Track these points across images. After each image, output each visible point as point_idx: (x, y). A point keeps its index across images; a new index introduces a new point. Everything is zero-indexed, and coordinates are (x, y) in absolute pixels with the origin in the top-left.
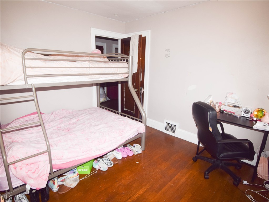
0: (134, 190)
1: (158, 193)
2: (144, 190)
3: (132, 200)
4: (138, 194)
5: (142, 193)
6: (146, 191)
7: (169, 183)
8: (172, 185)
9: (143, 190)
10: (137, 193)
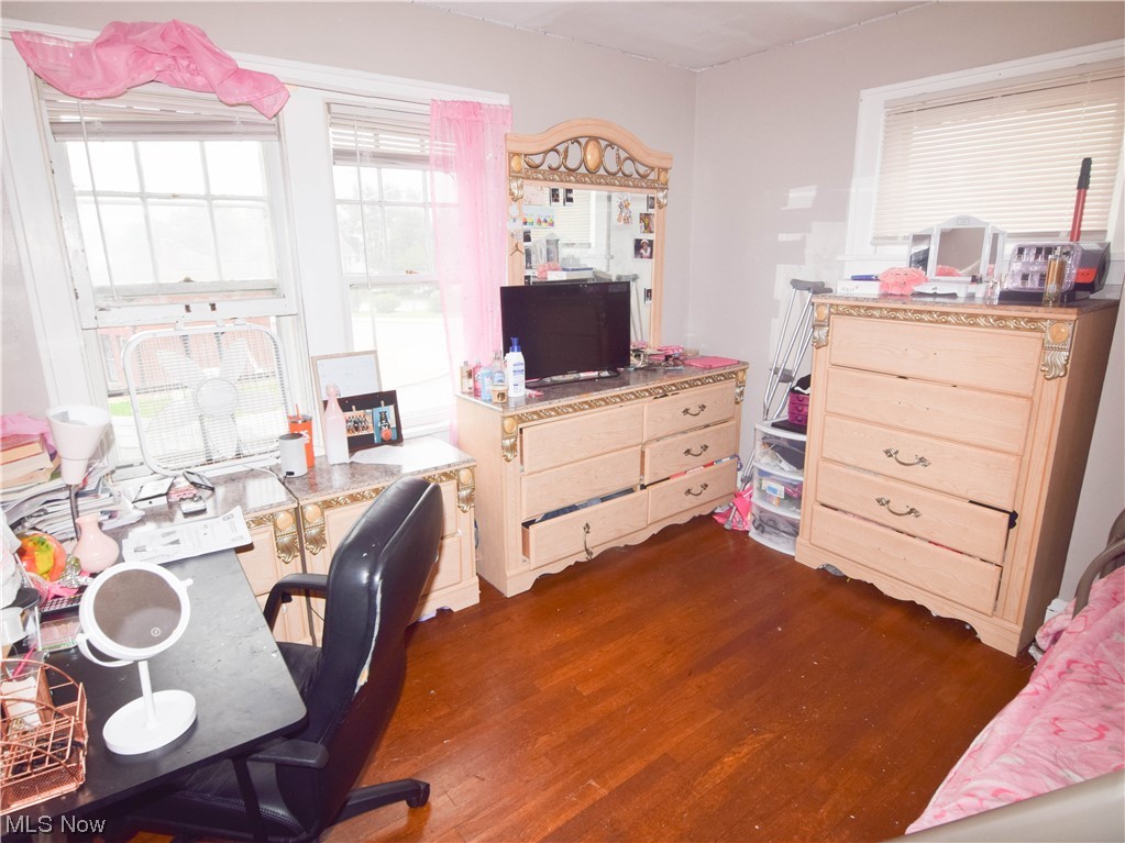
0: (759, 770)
1: (665, 754)
2: (718, 767)
3: (761, 737)
4: (742, 758)
5: (726, 759)
6: (711, 765)
7: (604, 792)
8: (594, 784)
9: (723, 768)
10: (745, 760)
